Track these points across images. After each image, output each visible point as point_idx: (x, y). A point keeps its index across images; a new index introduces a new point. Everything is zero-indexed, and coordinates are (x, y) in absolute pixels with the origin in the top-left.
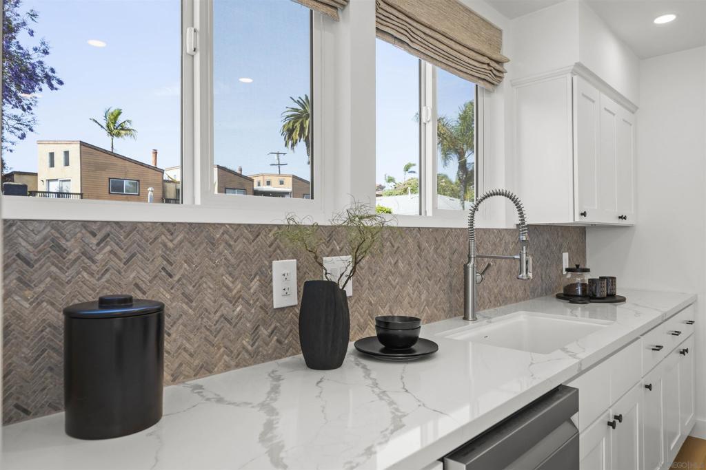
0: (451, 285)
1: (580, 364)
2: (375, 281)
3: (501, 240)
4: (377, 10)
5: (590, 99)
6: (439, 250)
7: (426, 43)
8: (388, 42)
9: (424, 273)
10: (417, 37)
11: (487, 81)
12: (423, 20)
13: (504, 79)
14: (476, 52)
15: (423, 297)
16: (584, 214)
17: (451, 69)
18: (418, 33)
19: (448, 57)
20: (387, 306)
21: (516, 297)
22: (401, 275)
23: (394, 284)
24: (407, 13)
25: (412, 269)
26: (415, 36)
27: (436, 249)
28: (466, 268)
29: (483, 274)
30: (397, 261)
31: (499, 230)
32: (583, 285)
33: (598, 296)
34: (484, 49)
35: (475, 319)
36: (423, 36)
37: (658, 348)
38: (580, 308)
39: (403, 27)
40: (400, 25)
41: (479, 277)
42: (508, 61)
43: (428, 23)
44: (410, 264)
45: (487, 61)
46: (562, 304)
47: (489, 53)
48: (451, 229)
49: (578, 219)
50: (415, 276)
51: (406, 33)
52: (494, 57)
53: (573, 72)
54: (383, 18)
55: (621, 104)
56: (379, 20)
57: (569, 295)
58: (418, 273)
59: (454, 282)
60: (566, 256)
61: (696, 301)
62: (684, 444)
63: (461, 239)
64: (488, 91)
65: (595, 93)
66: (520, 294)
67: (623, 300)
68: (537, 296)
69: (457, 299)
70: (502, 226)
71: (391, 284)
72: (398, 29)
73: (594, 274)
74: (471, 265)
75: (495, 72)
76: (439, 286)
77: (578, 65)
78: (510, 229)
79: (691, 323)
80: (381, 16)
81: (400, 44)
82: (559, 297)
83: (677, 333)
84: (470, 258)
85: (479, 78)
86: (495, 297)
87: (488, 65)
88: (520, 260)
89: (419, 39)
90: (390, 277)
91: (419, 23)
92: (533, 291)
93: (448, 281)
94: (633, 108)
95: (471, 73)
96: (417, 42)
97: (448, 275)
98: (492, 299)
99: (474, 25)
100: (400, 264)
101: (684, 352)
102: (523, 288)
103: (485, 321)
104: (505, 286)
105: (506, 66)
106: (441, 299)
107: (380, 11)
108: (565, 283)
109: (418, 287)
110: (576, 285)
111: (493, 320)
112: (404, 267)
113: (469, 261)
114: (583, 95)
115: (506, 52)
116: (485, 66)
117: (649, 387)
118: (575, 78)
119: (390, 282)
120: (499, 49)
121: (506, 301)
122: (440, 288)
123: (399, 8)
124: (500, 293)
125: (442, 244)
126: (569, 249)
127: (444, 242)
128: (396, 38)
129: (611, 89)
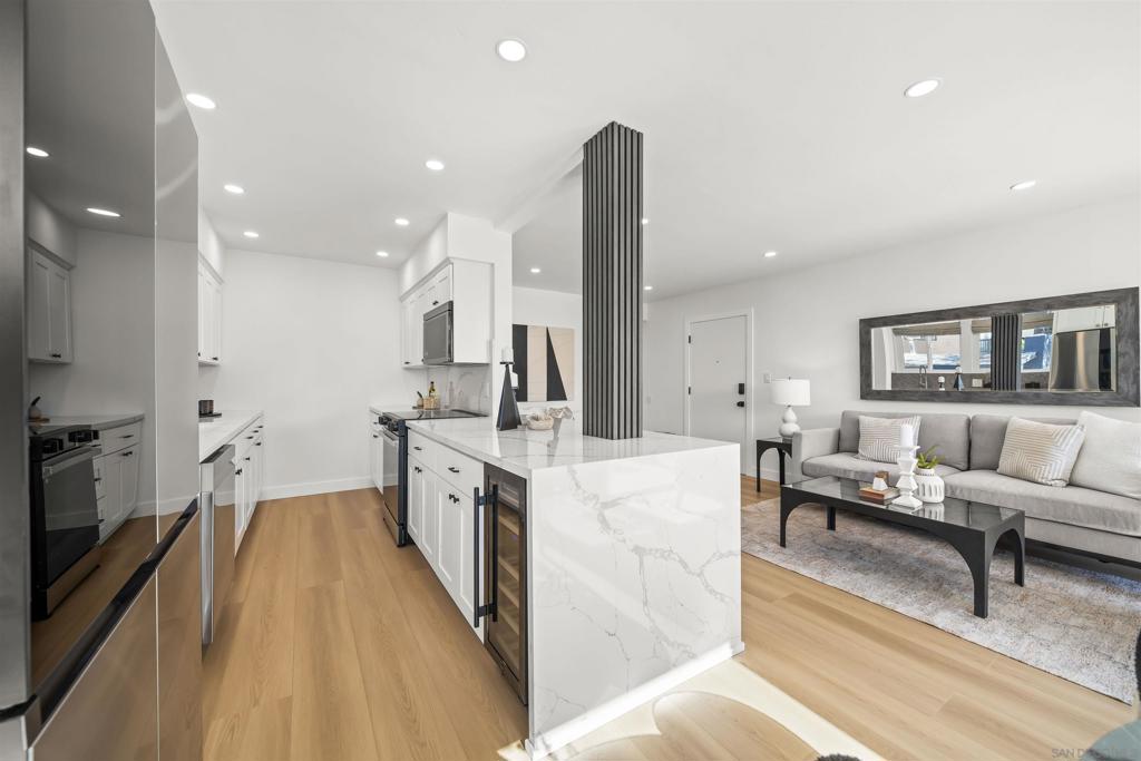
37: (250, 438)
61: (263, 415)
67: (219, 415)
79: (261, 427)
83: (256, 432)
101: (259, 444)
117: (248, 458)
129: (211, 268)
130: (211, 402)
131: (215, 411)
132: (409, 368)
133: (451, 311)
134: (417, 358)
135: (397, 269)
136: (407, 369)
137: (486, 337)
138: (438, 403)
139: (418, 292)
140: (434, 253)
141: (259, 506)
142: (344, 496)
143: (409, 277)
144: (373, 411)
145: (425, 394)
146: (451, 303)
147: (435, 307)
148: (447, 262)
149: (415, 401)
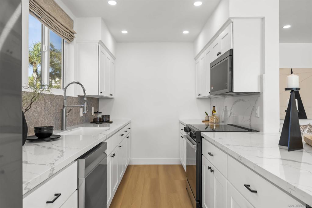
0: (56, 118)
1: (106, 136)
2: (28, 114)
3: (73, 101)
4: (29, 2)
5: (103, 53)
6: (52, 103)
7: (47, 19)
8: (33, 16)
9: (46, 112)
10: (44, 17)
11: (68, 39)
12: (47, 10)
13: (74, 40)
14: (65, 27)
15: (46, 122)
16: (101, 93)
17: (56, 32)
18: (45, 15)
19: (55, 27)
20: (33, 125)
21: (77, 123)
22: (38, 113)
23: (36, 116)
24: (41, 6)
25: (42, 110)
26: (43, 16)
27: (51, 103)
28: (62, 110)
29: (68, 113)
30: (37, 107)
31: (72, 97)
32: (100, 118)
33: (105, 121)
34: (67, 27)
35: (66, 130)
36: (46, 16)
37: (123, 135)
38: (98, 126)
39: (39, 11)
40: (38, 10)
41: (67, 114)
42: (76, 33)
43: (49, 12)
44: (41, 108)
45: (69, 32)
46: (92, 125)
47: (69, 29)
48: (56, 95)
49: (100, 94)
50: (43, 113)
51: (40, 14)
52: (71, 31)
53: (99, 43)
54: (32, 6)
55: (112, 57)
56: (30, 6)
57: (95, 122)
58: (44, 112)
59: (57, 116)
60: (93, 108)
61: (131, 122)
62: (127, 167)
63: (60, 100)
64: (68, 43)
65: (105, 51)
66: (79, 122)
67: (112, 122)
68: (84, 123)
69: (58, 123)
70: (73, 96)
71: (35, 116)
72: (37, 11)
73: (103, 114)
74: (64, 109)
75: (71, 36)
76: (52, 117)
77: (100, 41)
78: (76, 97)
79: (130, 128)
80: (31, 5)
81: (37, 17)
82: (91, 123)
83: (127, 131)
84: (64, 107)
85: (65, 37)
86: (71, 123)
87: (69, 33)
88: (84, 107)
89: (45, 17)
90: (34, 113)
91: (46, 11)
92: (83, 121)
93: (55, 116)
94: (114, 58)
95: (63, 35)
96: (44, 18)
97: (55, 114)
98: (70, 123)
99: (64, 17)
100: (38, 108)
101: (128, 137)
102: (80, 119)
103: (70, 130)
104: (74, 118)
105: (75, 35)
106: (53, 123)
107: (31, 2)
108: (93, 118)
109: (44, 118)
110: (97, 118)
111: (72, 130)
112: (40, 109)
113: (64, 108)
114: (102, 51)
115: (75, 29)
116: (68, 34)
117: (120, 147)
118: (99, 45)
119: (34, 115)
120: (72, 28)
121: (74, 124)
122: (52, 118)
123: (38, 3)
124: (72, 121)
125: (53, 101)
126: (94, 106)
127: (54, 100)
128: (35, 14)
129: (109, 51)
130: (109, 116)
131: (110, 120)
132: (201, 98)
133: (231, 56)
134: (206, 91)
135: (193, 41)
136: (198, 98)
137: (258, 73)
138: (218, 119)
139: (206, 51)
140: (219, 19)
141: (129, 167)
142: (167, 167)
143: (201, 43)
144: (181, 123)
145: (210, 114)
146: (231, 51)
147: (218, 56)
148: (229, 22)
149: (204, 117)
